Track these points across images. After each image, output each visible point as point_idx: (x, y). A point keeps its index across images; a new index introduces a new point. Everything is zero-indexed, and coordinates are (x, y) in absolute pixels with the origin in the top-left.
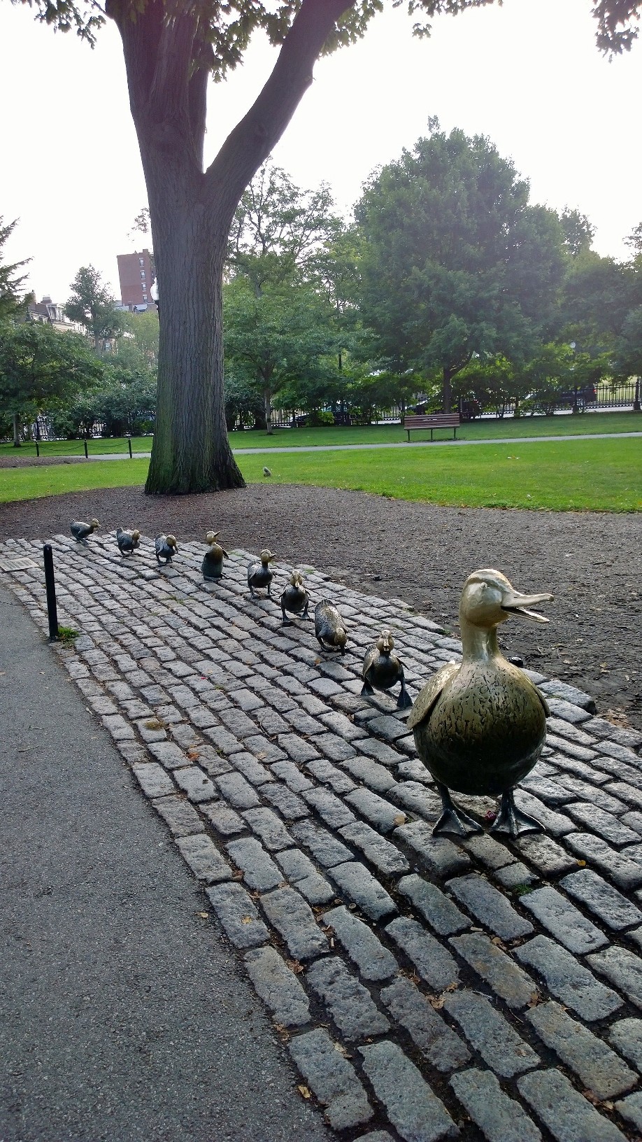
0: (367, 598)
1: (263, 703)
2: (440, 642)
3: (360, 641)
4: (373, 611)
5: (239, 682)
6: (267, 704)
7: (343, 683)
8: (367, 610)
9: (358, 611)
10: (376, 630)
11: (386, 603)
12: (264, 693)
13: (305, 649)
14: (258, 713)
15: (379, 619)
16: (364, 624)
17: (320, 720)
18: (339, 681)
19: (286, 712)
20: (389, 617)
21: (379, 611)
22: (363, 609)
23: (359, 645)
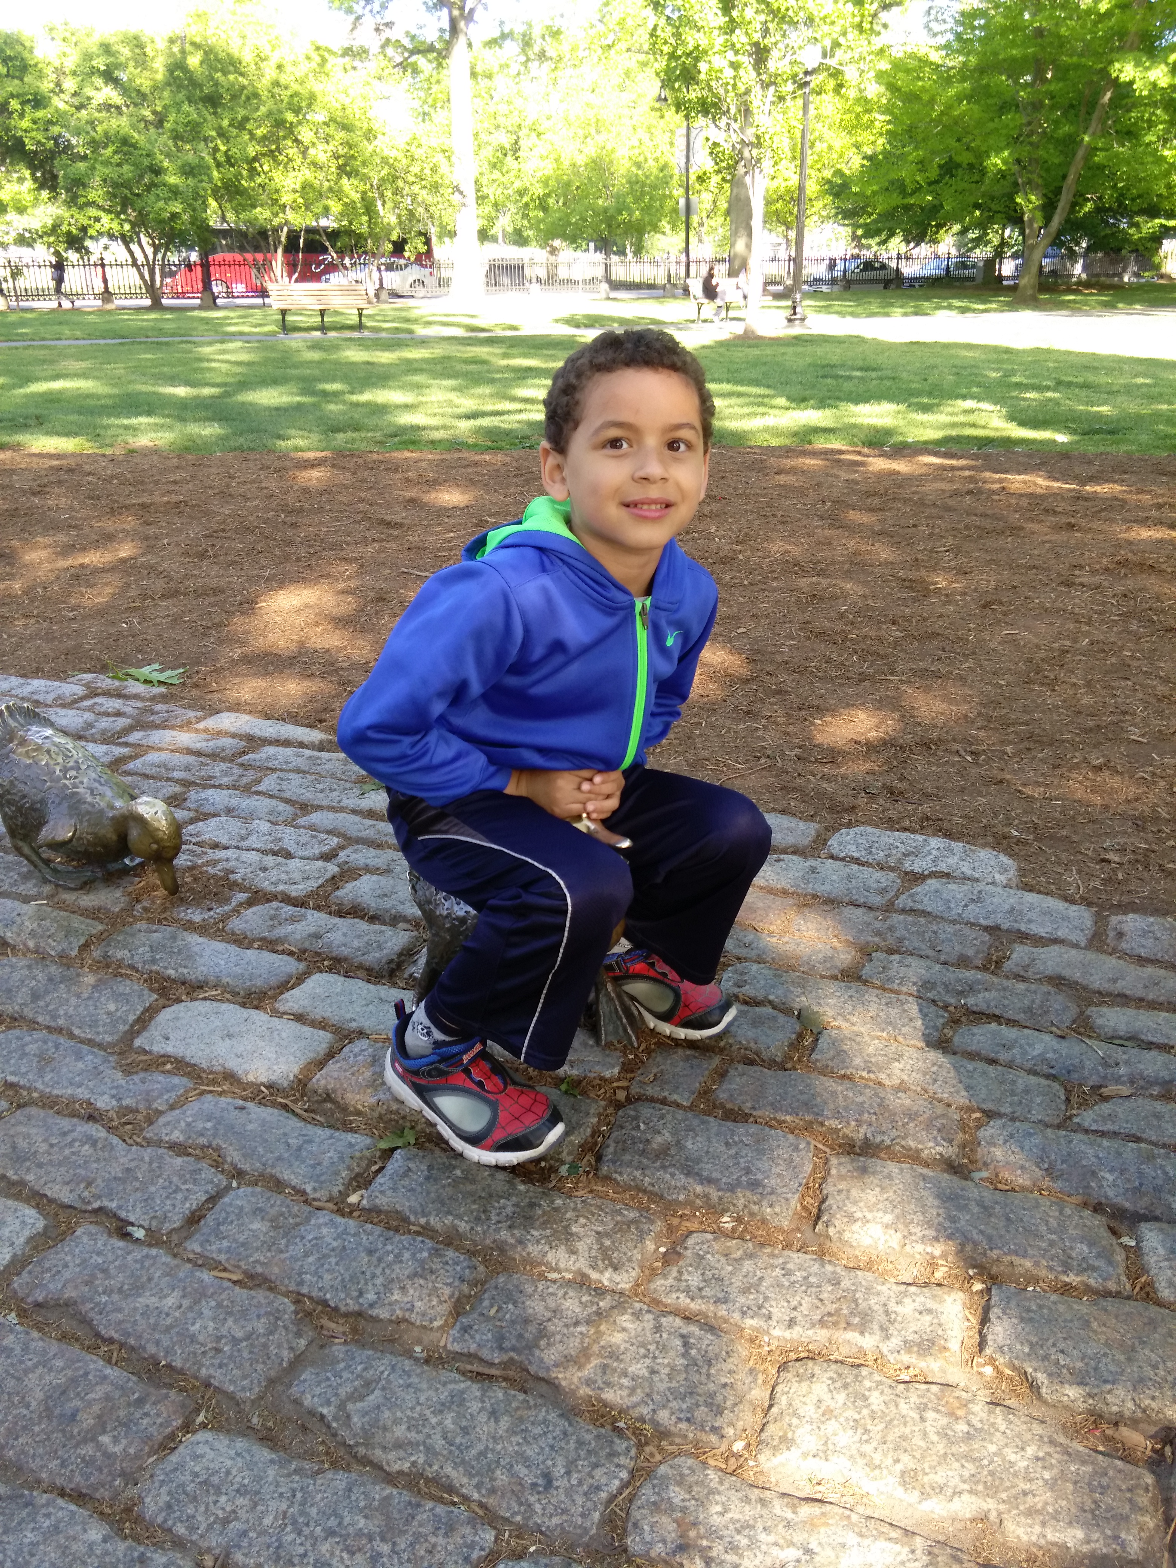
1: (32, 1217)
6: (57, 1215)
7: (287, 1003)
10: (147, 776)
11: (73, 688)
14: (65, 1283)
15: (111, 742)
18: (259, 999)
19: (192, 1224)
20: (135, 728)
21: (82, 715)
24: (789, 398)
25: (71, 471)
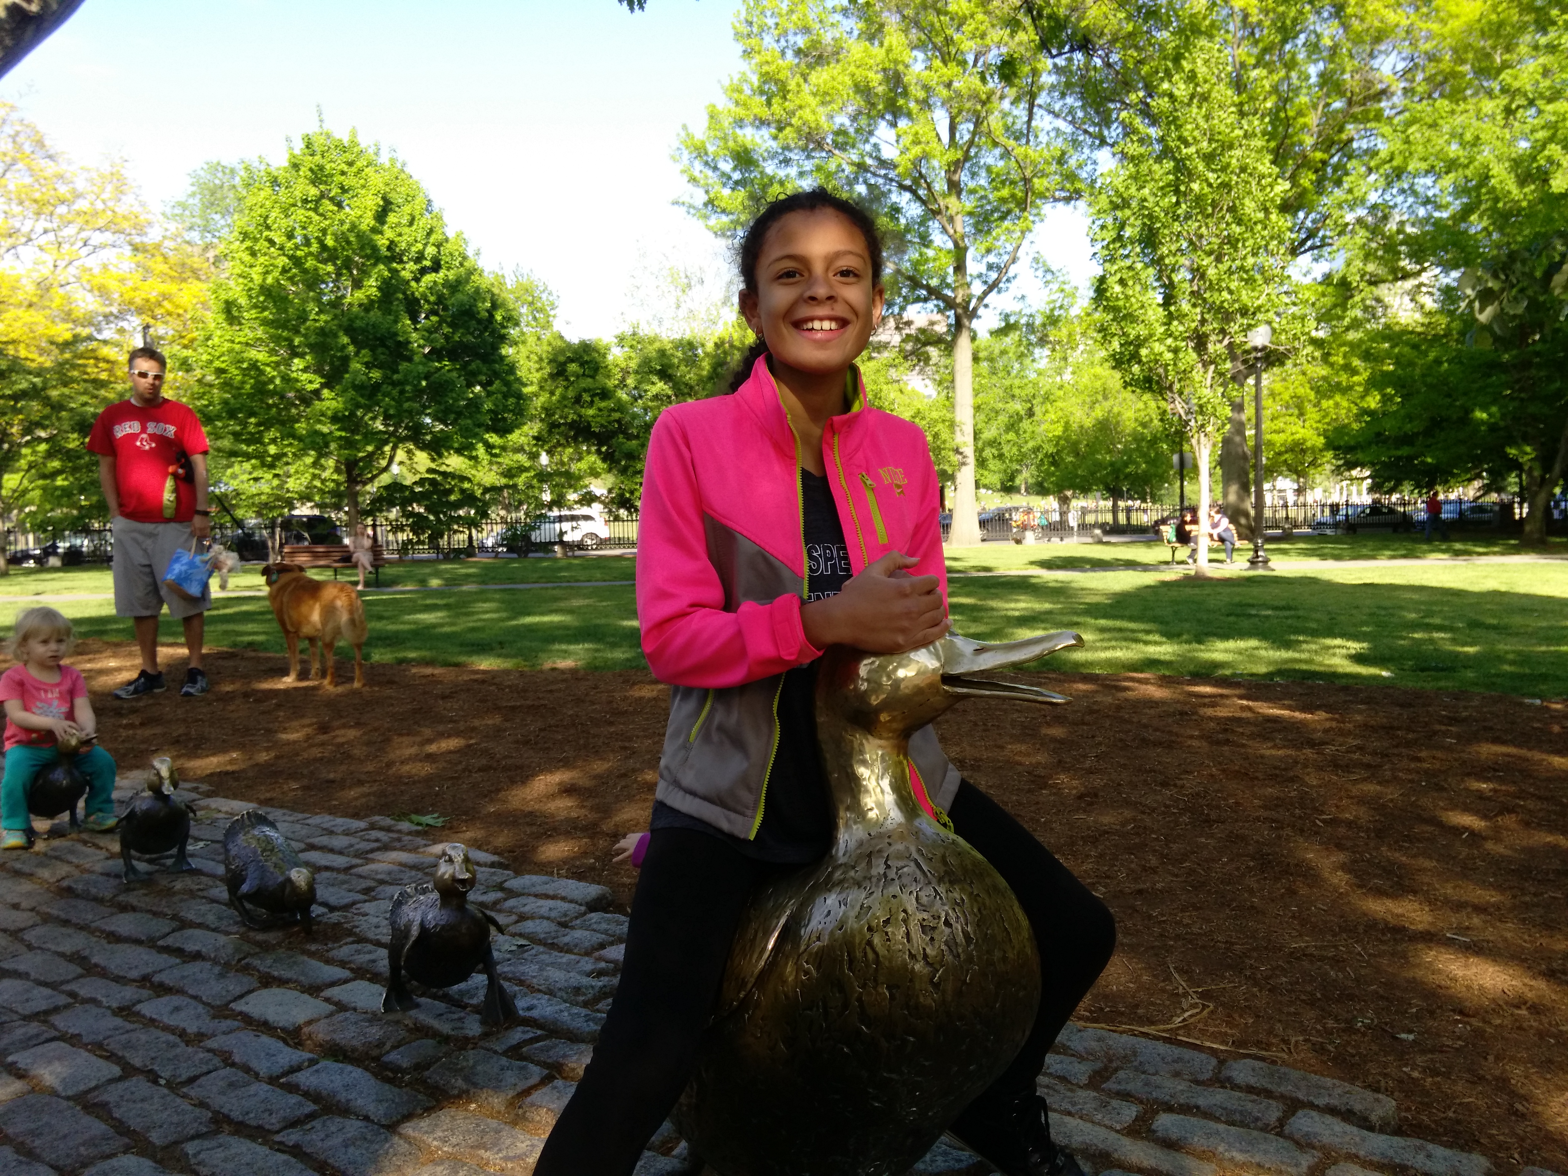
0: (316, 820)
1: (116, 1070)
2: (515, 883)
3: (333, 901)
4: (339, 842)
5: (34, 1028)
6: (129, 1071)
7: (327, 993)
8: (324, 840)
9: (303, 846)
10: (360, 876)
11: (362, 824)
12: (113, 1045)
13: (197, 932)
14: (110, 1096)
15: (356, 856)
16: (327, 868)
17: (292, 1088)
18: (314, 990)
19: (192, 1080)
20: (378, 849)
21: (353, 840)
22: (316, 841)
23: (332, 909)
24: (1163, 634)
25: (483, 682)
